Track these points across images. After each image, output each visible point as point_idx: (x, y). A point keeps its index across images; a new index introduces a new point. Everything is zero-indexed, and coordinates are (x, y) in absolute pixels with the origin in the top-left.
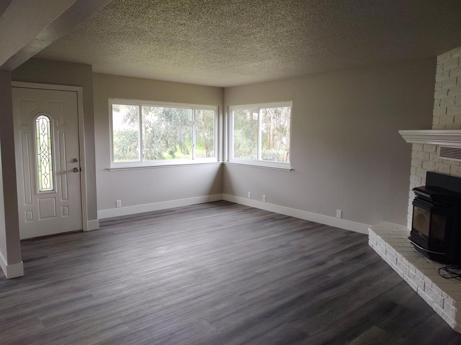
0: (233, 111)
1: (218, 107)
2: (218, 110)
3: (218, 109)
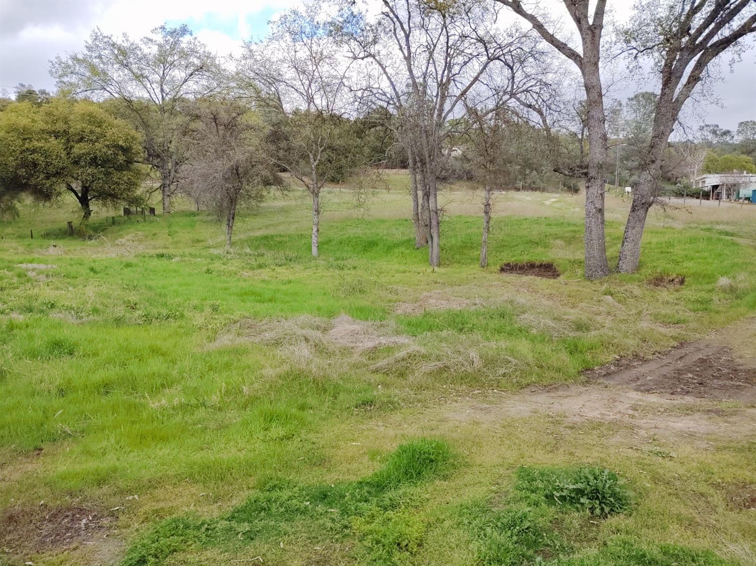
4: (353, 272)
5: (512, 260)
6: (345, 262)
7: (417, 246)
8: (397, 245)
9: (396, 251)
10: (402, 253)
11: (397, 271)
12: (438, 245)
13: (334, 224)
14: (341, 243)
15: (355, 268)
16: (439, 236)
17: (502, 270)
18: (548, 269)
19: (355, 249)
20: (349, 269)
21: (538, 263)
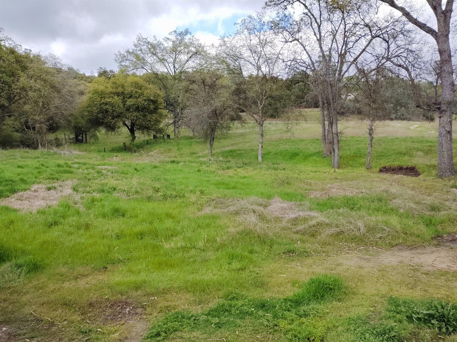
4: (283, 172)
5: (387, 165)
6: (279, 166)
7: (325, 155)
8: (311, 155)
9: (311, 159)
10: (315, 160)
11: (311, 171)
12: (338, 155)
13: (272, 143)
14: (276, 154)
15: (284, 169)
16: (339, 149)
17: (381, 171)
18: (412, 171)
19: (285, 158)
20: (281, 170)
21: (405, 167)
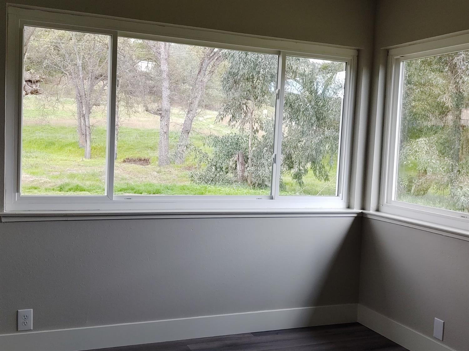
0: (401, 64)
1: (359, 51)
2: (356, 61)
3: (356, 58)
5: (130, 156)
8: (67, 145)
9: (66, 149)
10: (70, 150)
11: (61, 160)
12: (90, 146)
16: (91, 141)
17: (124, 161)
